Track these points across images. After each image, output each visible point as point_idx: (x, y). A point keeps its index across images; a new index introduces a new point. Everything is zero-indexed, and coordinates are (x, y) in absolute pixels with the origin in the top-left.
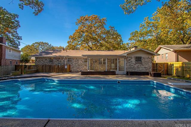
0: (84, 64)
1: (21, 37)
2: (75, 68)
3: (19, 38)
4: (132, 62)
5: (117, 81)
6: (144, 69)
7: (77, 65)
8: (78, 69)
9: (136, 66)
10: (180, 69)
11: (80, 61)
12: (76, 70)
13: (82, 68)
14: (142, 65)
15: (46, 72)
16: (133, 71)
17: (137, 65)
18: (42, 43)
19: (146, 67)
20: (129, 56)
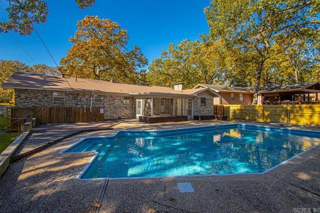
0: (124, 106)
2: (108, 114)
4: (198, 104)
7: (112, 107)
8: (114, 115)
9: (201, 109)
10: (238, 111)
11: (117, 101)
12: (110, 116)
13: (120, 112)
14: (206, 107)
17: (202, 107)
19: (209, 110)
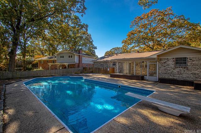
1: (96, 47)
3: (96, 48)
4: (168, 65)
5: (118, 85)
6: (192, 76)
9: (176, 71)
14: (187, 69)
15: (97, 73)
16: (171, 77)
17: (178, 70)
18: (117, 48)
19: (195, 74)
20: (164, 58)
